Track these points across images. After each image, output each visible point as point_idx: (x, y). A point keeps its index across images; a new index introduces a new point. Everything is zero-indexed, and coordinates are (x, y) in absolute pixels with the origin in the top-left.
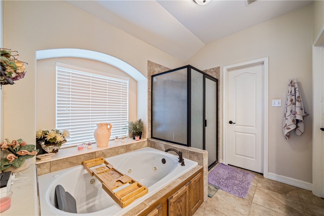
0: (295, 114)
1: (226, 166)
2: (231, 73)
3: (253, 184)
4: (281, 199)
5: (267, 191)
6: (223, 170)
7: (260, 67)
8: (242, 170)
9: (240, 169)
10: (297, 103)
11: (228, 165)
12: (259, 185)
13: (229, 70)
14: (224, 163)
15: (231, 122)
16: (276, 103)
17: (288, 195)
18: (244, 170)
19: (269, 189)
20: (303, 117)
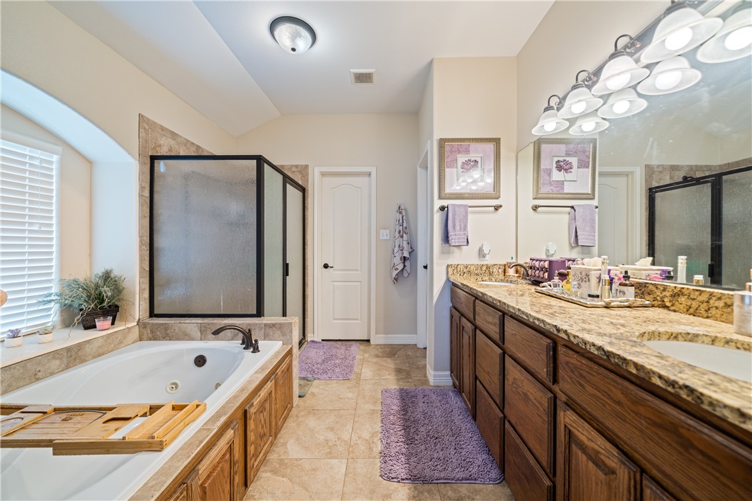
0: (402, 250)
1: (320, 343)
2: (327, 179)
3: (358, 357)
4: (390, 364)
5: (375, 360)
6: (315, 350)
7: (366, 179)
8: (343, 342)
9: (340, 343)
10: (404, 235)
11: (323, 340)
12: (367, 355)
13: (323, 174)
14: (316, 340)
15: (326, 266)
16: (385, 234)
17: (396, 356)
18: (346, 343)
19: (377, 356)
20: (410, 253)
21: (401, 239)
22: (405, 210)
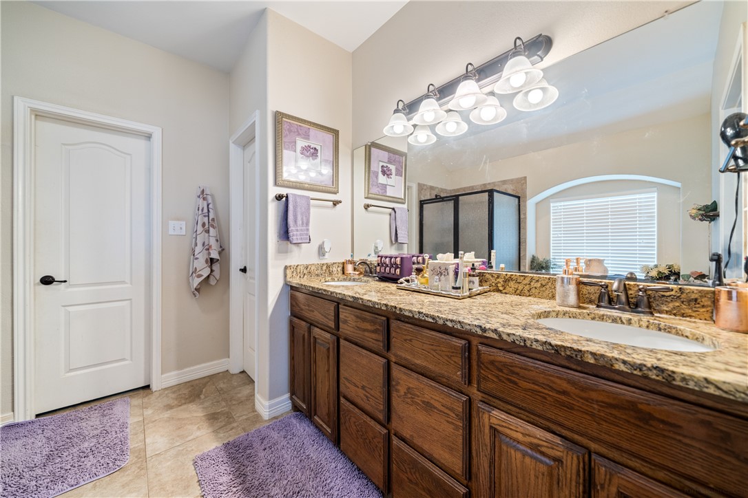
0: (208, 249)
7: (141, 143)
9: (85, 408)
10: (211, 229)
11: (38, 416)
12: (149, 412)
15: (47, 281)
17: (202, 397)
19: (169, 407)
21: (207, 235)
22: (212, 196)
